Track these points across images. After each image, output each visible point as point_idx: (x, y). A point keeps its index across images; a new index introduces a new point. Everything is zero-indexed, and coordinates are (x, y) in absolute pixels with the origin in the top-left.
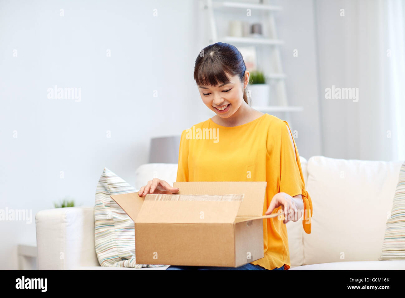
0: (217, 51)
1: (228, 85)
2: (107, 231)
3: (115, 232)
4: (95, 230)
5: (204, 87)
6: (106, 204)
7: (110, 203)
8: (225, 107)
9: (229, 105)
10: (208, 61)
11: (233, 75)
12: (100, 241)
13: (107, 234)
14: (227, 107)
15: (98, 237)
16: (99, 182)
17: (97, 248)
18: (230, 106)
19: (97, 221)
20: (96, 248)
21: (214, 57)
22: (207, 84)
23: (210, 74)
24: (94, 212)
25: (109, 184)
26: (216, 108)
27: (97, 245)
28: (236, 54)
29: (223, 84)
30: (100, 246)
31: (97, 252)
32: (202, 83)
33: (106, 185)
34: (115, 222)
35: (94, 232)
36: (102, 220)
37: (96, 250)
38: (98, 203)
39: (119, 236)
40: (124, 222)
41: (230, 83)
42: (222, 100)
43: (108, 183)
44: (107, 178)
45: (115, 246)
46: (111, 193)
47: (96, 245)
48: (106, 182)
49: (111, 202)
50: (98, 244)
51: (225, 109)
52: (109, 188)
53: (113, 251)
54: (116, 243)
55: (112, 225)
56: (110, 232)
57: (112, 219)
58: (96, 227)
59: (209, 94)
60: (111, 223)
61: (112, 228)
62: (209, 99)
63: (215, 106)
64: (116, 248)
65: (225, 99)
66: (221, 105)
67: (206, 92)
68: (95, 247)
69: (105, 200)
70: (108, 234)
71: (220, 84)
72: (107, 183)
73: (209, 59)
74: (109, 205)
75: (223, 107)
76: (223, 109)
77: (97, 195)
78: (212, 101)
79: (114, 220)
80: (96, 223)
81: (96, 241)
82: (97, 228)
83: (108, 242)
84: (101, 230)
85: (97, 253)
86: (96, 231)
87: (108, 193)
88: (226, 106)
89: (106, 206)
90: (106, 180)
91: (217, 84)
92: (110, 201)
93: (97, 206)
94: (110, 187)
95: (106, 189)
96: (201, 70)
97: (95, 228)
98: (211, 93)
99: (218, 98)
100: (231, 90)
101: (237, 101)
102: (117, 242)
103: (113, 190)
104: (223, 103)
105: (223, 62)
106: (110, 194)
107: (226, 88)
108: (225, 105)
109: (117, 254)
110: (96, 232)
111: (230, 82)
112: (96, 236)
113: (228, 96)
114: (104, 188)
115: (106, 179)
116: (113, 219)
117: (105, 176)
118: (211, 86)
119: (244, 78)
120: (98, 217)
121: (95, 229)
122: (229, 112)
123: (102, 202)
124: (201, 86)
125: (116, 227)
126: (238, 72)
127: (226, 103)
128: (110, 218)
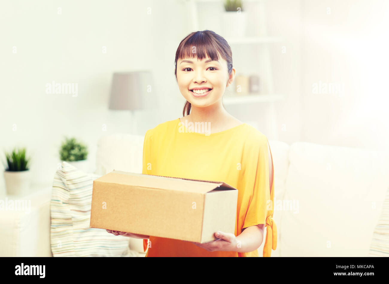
2: (65, 231)
3: (74, 233)
6: (64, 202)
12: (57, 241)
13: (64, 234)
15: (54, 236)
17: (53, 247)
19: (53, 219)
24: (50, 208)
25: (67, 181)
27: (53, 245)
30: (57, 246)
31: (53, 251)
33: (64, 180)
34: (73, 222)
35: (50, 231)
36: (60, 219)
37: (52, 249)
38: (55, 198)
39: (78, 238)
43: (68, 179)
44: (66, 173)
45: (74, 250)
49: (70, 200)
50: (55, 245)
52: (68, 185)
55: (71, 225)
56: (68, 233)
58: (52, 226)
60: (68, 222)
64: (74, 252)
69: (63, 196)
70: (66, 234)
72: (66, 179)
74: (67, 202)
77: (54, 188)
80: (52, 222)
81: (52, 240)
83: (65, 245)
84: (58, 230)
86: (52, 230)
87: (67, 189)
89: (63, 203)
90: (65, 176)
92: (69, 198)
94: (69, 183)
102: (75, 245)
103: (72, 187)
106: (69, 190)
112: (52, 235)
115: (64, 174)
116: (71, 219)
117: (63, 171)
120: (54, 215)
121: (52, 228)
123: (59, 199)
125: (75, 227)
128: (69, 217)
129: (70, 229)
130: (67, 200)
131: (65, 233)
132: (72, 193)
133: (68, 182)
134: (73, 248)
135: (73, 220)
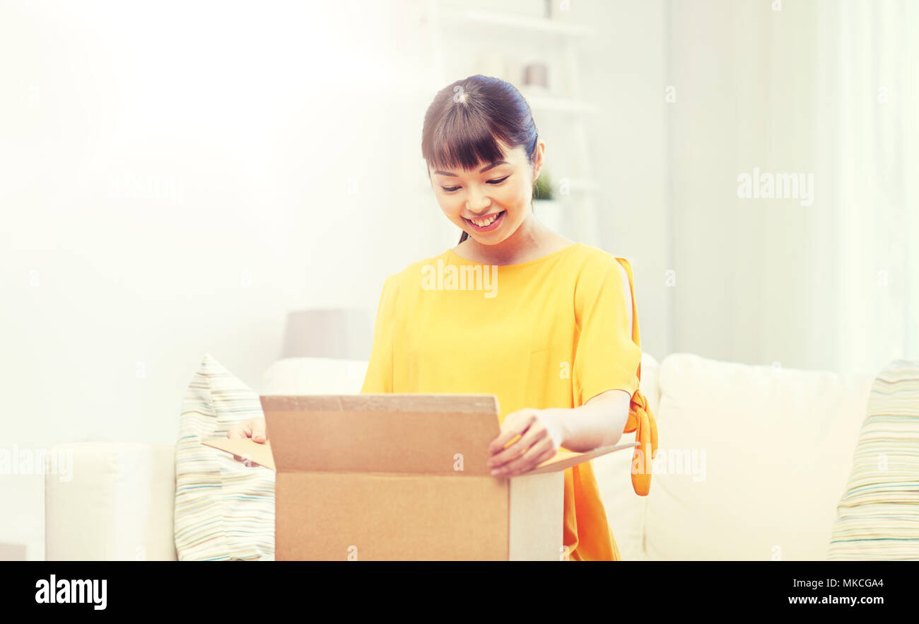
0: (475, 92)
1: (501, 167)
2: (204, 498)
3: (224, 500)
4: (175, 496)
5: (448, 171)
6: (205, 438)
7: (215, 436)
8: (492, 220)
9: (501, 214)
10: (456, 113)
11: (512, 144)
12: (187, 521)
13: (204, 505)
14: (497, 219)
15: (182, 511)
16: (190, 387)
17: (179, 537)
18: (504, 217)
19: (182, 474)
20: (176, 537)
21: (469, 104)
22: (454, 165)
23: (461, 140)
24: (175, 454)
25: (213, 393)
26: (470, 221)
27: (179, 531)
28: (516, 101)
29: (490, 164)
30: (186, 533)
31: (177, 546)
32: (442, 162)
33: (207, 394)
34: (224, 479)
35: (174, 500)
36: (195, 473)
37: (177, 541)
38: (186, 434)
39: (233, 510)
40: (246, 479)
41: (506, 163)
42: (487, 203)
43: (214, 390)
44: (209, 377)
45: (222, 534)
46: (217, 411)
47: (176, 531)
48: (209, 386)
49: (216, 434)
50: (184, 528)
51: (491, 223)
52: (214, 401)
53: (218, 545)
54: (226, 526)
55: (217, 485)
56: (213, 502)
57: (217, 472)
58: (178, 488)
59: (455, 189)
61: (218, 491)
62: (455, 200)
63: (468, 216)
64: (224, 537)
65: (494, 201)
66: (482, 215)
67: (450, 184)
68: (174, 535)
69: (202, 427)
70: (208, 505)
71: (483, 165)
72: (209, 390)
73: (458, 110)
75: (488, 218)
76: (487, 223)
77: (184, 416)
78: (464, 205)
79: (221, 473)
80: (179, 481)
81: (176, 522)
82: (180, 492)
83: (206, 525)
84: (191, 496)
85: (178, 550)
86: (177, 498)
87: (211, 411)
88: (495, 217)
90: (209, 382)
91: (476, 163)
92: (215, 430)
93: (184, 440)
94: (215, 397)
95: (206, 404)
96: (441, 132)
97: (176, 491)
98: (461, 187)
99: (478, 197)
100: (508, 179)
101: (520, 206)
102: (226, 523)
103: (222, 406)
104: (488, 208)
105: (490, 116)
106: (215, 414)
107: (496, 174)
108: (492, 215)
109: (225, 552)
110: (179, 500)
111: (506, 160)
112: (177, 509)
113: (499, 192)
114: (202, 401)
115: (208, 380)
116: (219, 472)
117: (206, 372)
118: (464, 167)
119: (535, 155)
120: (183, 467)
121: (178, 493)
122: (500, 230)
123: (195, 433)
124: (440, 169)
125: (225, 490)
126: (522, 140)
127: (496, 210)
128: (214, 468)
129: (215, 495)
130: (213, 434)
131: (207, 501)
132: (221, 418)
133: (213, 395)
134: (223, 529)
135: (223, 474)
